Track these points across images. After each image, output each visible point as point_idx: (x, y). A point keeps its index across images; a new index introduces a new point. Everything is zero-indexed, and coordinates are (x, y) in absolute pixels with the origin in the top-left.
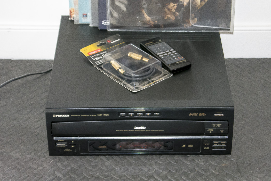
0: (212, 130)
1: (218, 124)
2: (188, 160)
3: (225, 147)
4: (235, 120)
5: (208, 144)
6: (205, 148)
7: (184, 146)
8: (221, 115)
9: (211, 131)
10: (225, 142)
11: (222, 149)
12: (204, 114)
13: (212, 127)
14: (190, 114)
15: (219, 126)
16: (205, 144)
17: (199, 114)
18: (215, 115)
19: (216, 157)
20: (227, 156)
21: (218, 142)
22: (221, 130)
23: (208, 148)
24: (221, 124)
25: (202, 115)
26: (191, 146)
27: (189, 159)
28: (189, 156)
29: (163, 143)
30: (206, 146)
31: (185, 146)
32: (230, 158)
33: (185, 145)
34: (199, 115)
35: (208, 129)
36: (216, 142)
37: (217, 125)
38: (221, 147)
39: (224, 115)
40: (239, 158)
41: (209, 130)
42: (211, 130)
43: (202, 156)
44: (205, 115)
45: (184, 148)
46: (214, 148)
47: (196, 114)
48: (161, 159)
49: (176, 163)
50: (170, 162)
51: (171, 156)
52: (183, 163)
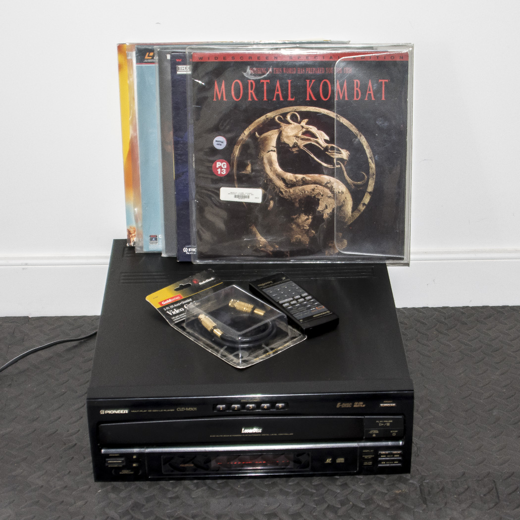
0: (377, 432)
1: (387, 421)
2: (337, 485)
3: (399, 461)
4: (415, 414)
5: (370, 457)
6: (366, 463)
7: (329, 461)
8: (392, 405)
9: (375, 434)
10: (399, 452)
11: (394, 463)
12: (363, 404)
13: (376, 426)
14: (338, 405)
15: (388, 424)
16: (366, 457)
17: (353, 405)
18: (381, 405)
19: (385, 479)
20: (404, 475)
21: (387, 452)
22: (391, 432)
23: (370, 463)
24: (391, 421)
25: (359, 406)
26: (340, 460)
27: (338, 483)
28: (337, 479)
29: (292, 456)
30: (368, 460)
31: (331, 461)
32: (409, 480)
33: (330, 459)
34: (354, 406)
35: (370, 431)
36: (384, 452)
37: (384, 423)
38: (393, 461)
39: (396, 404)
40: (423, 478)
41: (371, 432)
42: (374, 432)
43: (361, 477)
44: (364, 406)
45: (328, 464)
46: (381, 461)
47: (348, 405)
48: (290, 484)
49: (315, 491)
50: (304, 490)
51: (306, 478)
52: (328, 490)
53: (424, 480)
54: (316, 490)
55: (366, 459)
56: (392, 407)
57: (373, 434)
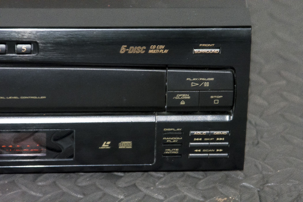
0: (187, 97)
1: (204, 79)
2: (118, 188)
3: (225, 149)
4: (253, 76)
5: (175, 139)
6: (168, 151)
7: (106, 145)
8: (213, 50)
9: (184, 100)
10: (225, 133)
11: (215, 152)
12: (164, 49)
13: (186, 88)
14: (123, 50)
15: (207, 84)
16: (168, 140)
17: (148, 49)
18: (196, 50)
19: (200, 179)
20: (233, 173)
21: (205, 132)
22: (212, 97)
23: (176, 151)
24: (212, 79)
25: (158, 51)
26: (126, 145)
27: (122, 183)
28: (121, 177)
29: (43, 136)
30: (172, 145)
31: (110, 145)
32: (242, 181)
33: (109, 143)
34: (150, 51)
35: (175, 95)
36: (199, 133)
37: (200, 82)
38: (215, 147)
39: (222, 51)
40: (265, 180)
41: (177, 97)
42: (183, 98)
43: (160, 174)
44: (166, 51)
45: (105, 149)
46: (192, 149)
47: (139, 50)
48: (40, 184)
49: (82, 197)
50: (64, 193)
51: (68, 175)
52: (105, 194)
53: (267, 182)
54: (84, 194)
55: (169, 143)
56: (214, 54)
57: (180, 100)
